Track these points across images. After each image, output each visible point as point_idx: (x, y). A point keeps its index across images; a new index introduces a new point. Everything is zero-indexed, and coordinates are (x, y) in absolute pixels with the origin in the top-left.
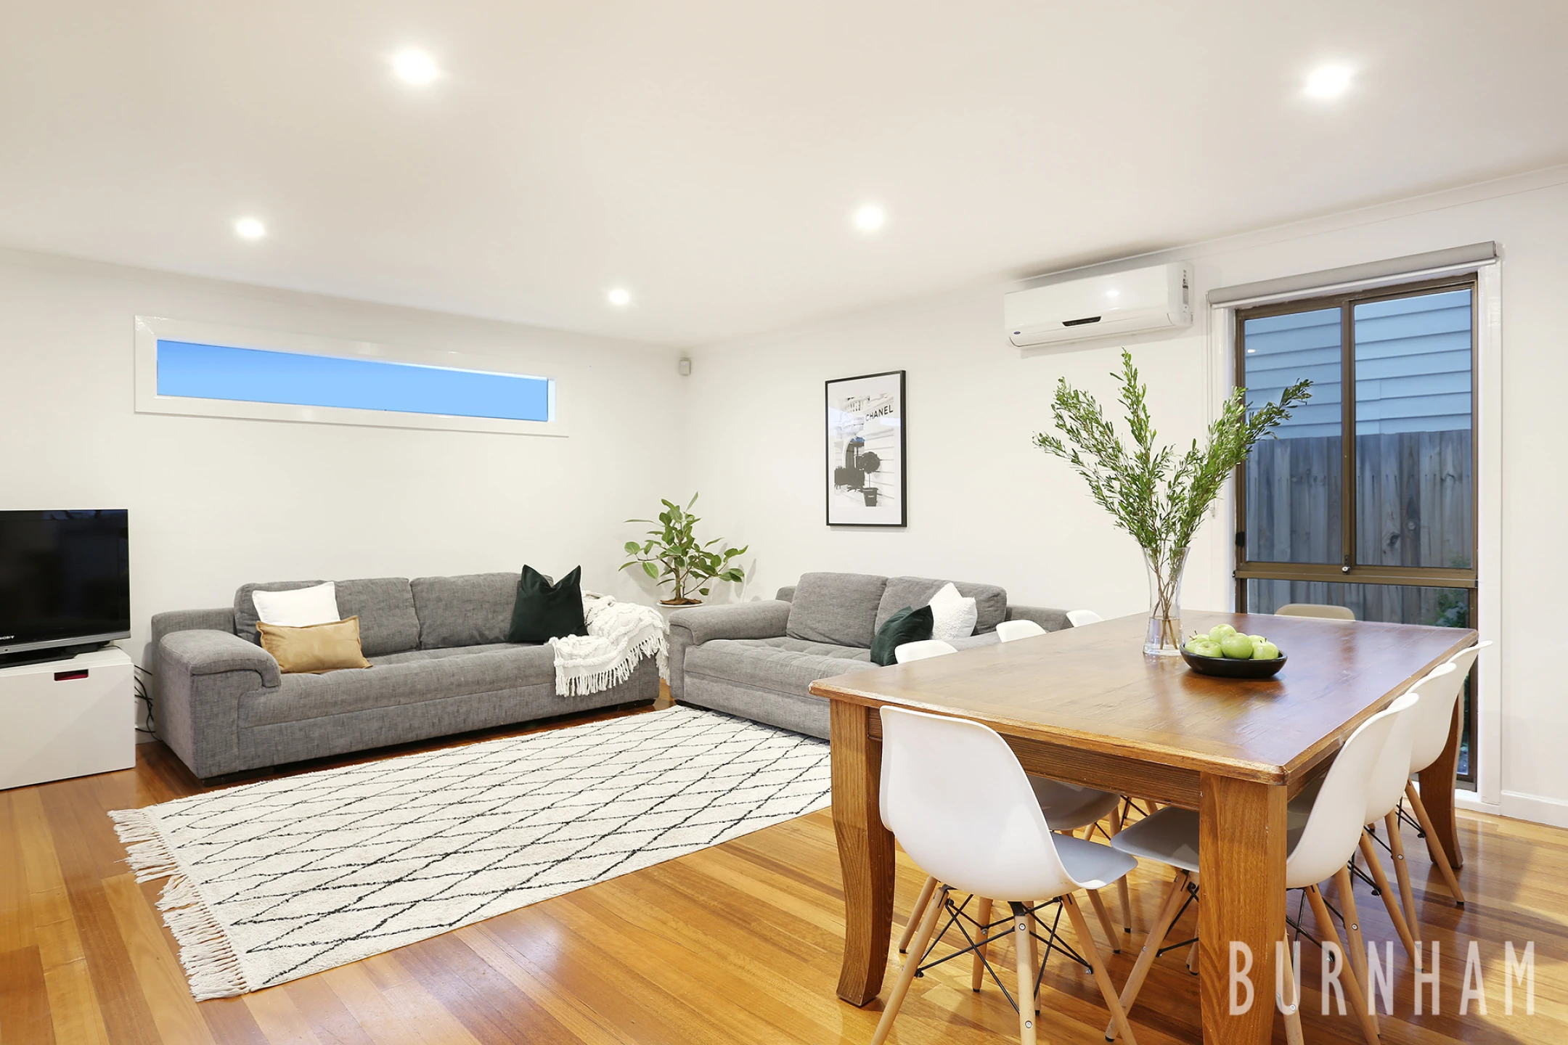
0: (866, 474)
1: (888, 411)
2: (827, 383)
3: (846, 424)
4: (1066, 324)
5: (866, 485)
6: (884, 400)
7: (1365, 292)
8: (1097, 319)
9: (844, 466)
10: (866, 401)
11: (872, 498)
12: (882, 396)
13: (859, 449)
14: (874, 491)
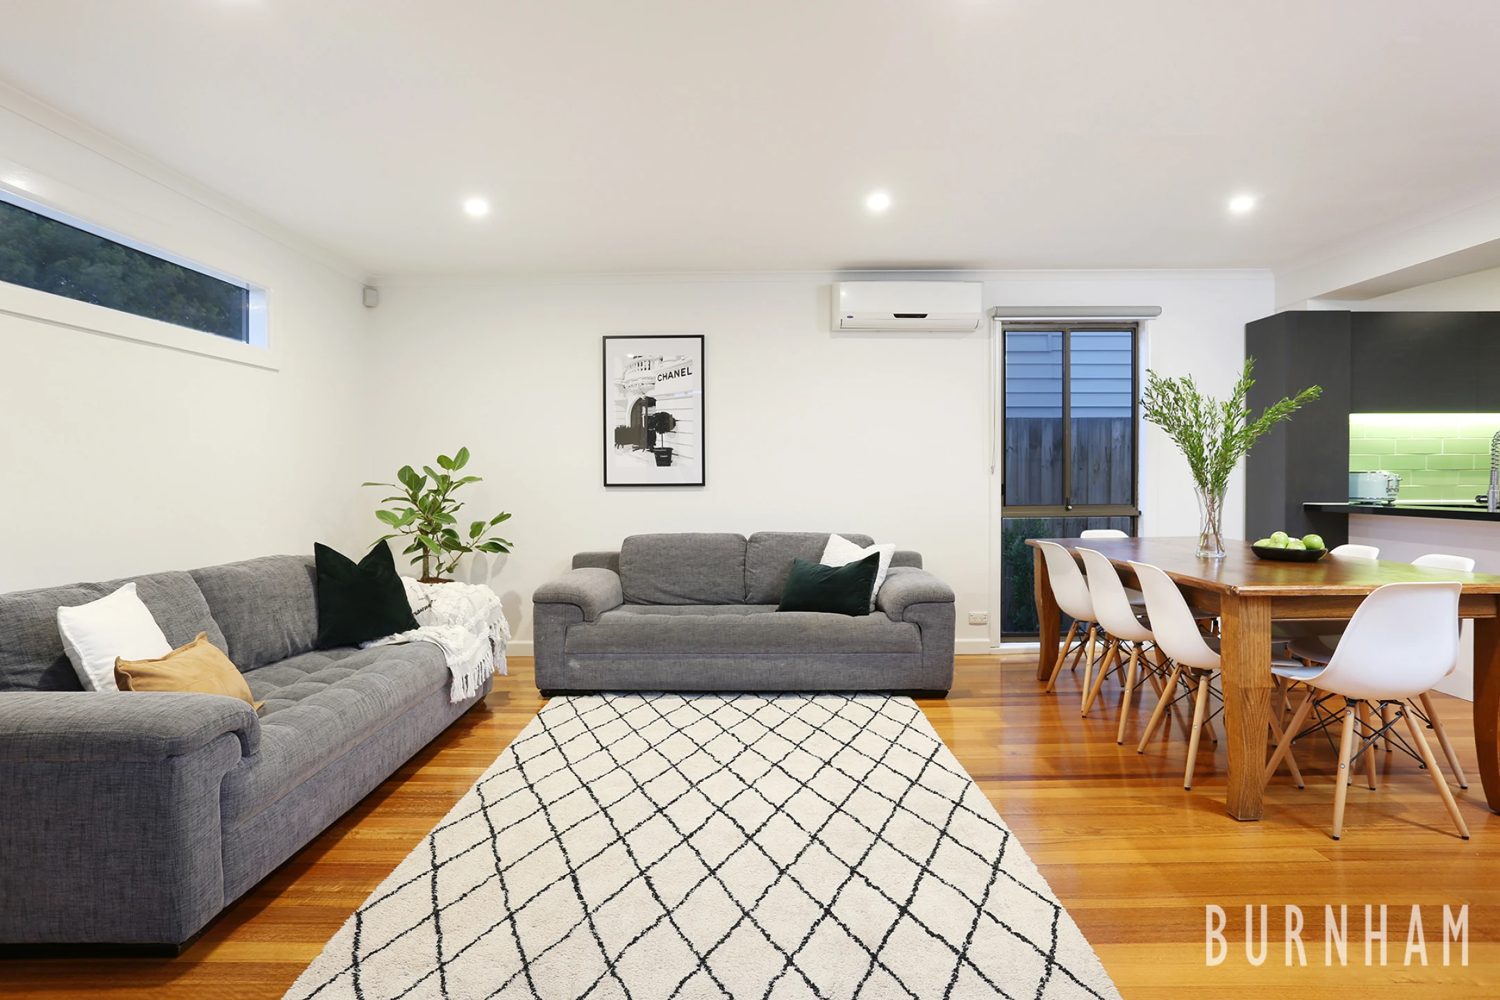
0: (657, 434)
1: (686, 373)
2: (605, 338)
3: (630, 384)
4: (897, 316)
5: (658, 445)
6: (680, 362)
7: (1080, 323)
8: (924, 316)
9: (628, 424)
10: (657, 362)
11: (664, 458)
12: (679, 358)
13: (649, 409)
14: (669, 451)
